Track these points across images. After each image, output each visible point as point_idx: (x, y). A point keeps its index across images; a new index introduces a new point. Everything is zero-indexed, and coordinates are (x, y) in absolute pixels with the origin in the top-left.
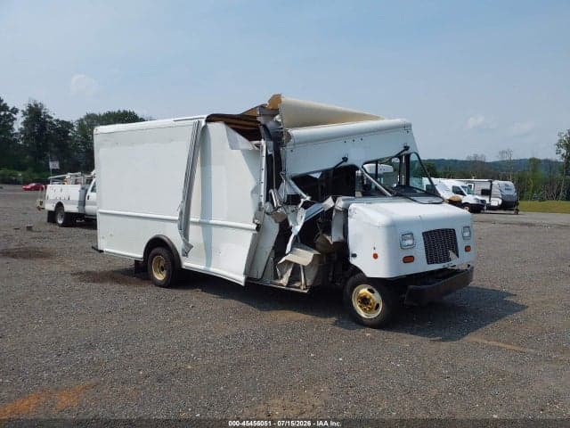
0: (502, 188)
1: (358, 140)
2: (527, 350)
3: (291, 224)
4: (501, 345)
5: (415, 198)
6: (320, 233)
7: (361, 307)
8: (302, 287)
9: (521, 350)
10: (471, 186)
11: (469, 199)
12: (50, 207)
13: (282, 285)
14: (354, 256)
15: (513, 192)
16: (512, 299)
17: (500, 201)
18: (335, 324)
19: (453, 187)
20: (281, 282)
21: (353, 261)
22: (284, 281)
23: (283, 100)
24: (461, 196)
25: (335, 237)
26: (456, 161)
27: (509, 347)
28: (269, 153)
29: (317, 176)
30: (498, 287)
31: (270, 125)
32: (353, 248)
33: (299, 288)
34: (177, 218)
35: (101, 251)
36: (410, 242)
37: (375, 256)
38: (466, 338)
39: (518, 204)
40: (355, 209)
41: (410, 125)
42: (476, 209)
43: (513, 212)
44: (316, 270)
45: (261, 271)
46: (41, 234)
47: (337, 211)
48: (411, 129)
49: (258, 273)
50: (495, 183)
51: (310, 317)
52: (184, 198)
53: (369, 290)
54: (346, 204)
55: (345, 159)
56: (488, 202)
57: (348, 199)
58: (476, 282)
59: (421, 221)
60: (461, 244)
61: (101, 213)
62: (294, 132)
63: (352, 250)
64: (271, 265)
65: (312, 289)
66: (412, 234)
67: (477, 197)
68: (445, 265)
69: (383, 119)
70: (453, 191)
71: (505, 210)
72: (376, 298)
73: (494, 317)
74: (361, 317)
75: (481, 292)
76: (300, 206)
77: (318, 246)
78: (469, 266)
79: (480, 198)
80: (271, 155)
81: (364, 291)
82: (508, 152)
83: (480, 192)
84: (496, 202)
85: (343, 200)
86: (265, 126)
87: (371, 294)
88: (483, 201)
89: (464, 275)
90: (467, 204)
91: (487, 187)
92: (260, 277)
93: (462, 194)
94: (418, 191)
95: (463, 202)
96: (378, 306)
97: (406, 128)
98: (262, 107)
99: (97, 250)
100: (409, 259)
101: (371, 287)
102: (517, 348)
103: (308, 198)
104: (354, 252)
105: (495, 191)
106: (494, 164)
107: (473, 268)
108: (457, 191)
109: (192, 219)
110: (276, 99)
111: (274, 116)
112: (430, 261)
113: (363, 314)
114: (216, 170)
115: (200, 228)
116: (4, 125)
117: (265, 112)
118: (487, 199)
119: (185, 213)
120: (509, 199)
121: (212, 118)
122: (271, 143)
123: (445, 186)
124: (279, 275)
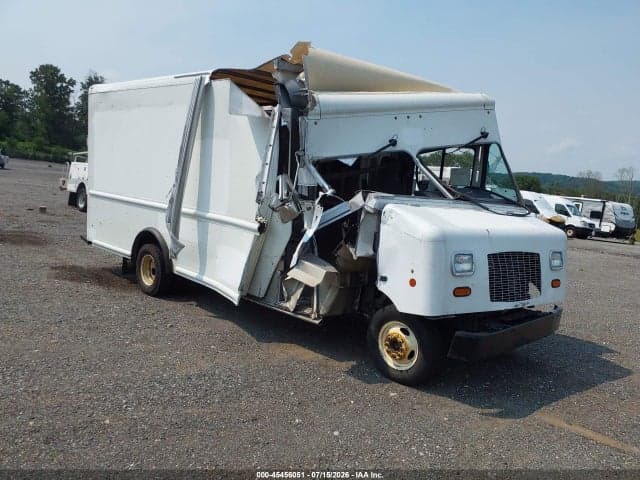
0: (617, 211)
1: (415, 117)
2: (628, 448)
3: (305, 226)
4: (589, 433)
5: (488, 205)
6: (342, 242)
7: (388, 352)
8: (313, 316)
9: (619, 446)
10: (578, 206)
11: (575, 221)
12: (72, 187)
13: (287, 309)
14: (384, 279)
15: (630, 218)
16: (613, 359)
17: (613, 228)
18: (351, 372)
19: (557, 205)
20: (288, 305)
21: (382, 287)
22: (291, 304)
23: (310, 50)
24: (565, 217)
25: (361, 250)
26: (565, 177)
27: (599, 438)
28: (283, 124)
29: (350, 162)
30: (595, 339)
31: (291, 85)
32: (383, 268)
33: (308, 316)
34: (166, 206)
35: (90, 243)
36: (466, 266)
37: (413, 283)
38: (537, 415)
39: (635, 232)
40: (391, 211)
41: (493, 104)
42: (581, 233)
43: (627, 242)
44: (335, 293)
45: (264, 287)
46: (53, 218)
47: (367, 213)
48: (493, 110)
49: (260, 290)
50: (610, 204)
51: (321, 357)
52: (177, 180)
53: (402, 330)
54: (380, 204)
55: (393, 143)
56: (597, 226)
57: (383, 197)
58: (565, 328)
59: (488, 238)
60: (546, 276)
61: (93, 195)
62: (322, 97)
63: (382, 270)
64: (277, 280)
65: (326, 319)
66: (471, 255)
67: (584, 219)
68: (519, 304)
69: (455, 92)
70: (556, 210)
71: (618, 238)
72: (411, 342)
73: (583, 385)
74: (387, 365)
75: (570, 342)
76: (317, 201)
77: (339, 261)
78: (556, 307)
79: (589, 221)
80: (285, 127)
81: (395, 330)
82: (630, 171)
83: (589, 215)
84: (607, 227)
85: (377, 197)
86: (283, 87)
87: (404, 336)
88: (591, 225)
89: (547, 321)
90: (570, 227)
91: (599, 208)
92: (262, 295)
93: (567, 214)
94: (495, 197)
95: (567, 224)
96: (412, 355)
97: (487, 107)
98: (282, 59)
99: (86, 240)
100: (462, 292)
101: (405, 326)
102: (613, 443)
103: (330, 192)
104: (384, 275)
105: (608, 214)
106: (611, 184)
107: (561, 311)
108: (560, 210)
109: (183, 210)
110: (302, 48)
111: (298, 73)
112: (495, 296)
113: (390, 362)
114: (219, 145)
115: (195, 222)
116: (60, 98)
117: (285, 66)
118: (596, 223)
119: (177, 201)
120: (624, 226)
121: (218, 74)
122: (288, 111)
123: (548, 203)
124: (286, 295)
